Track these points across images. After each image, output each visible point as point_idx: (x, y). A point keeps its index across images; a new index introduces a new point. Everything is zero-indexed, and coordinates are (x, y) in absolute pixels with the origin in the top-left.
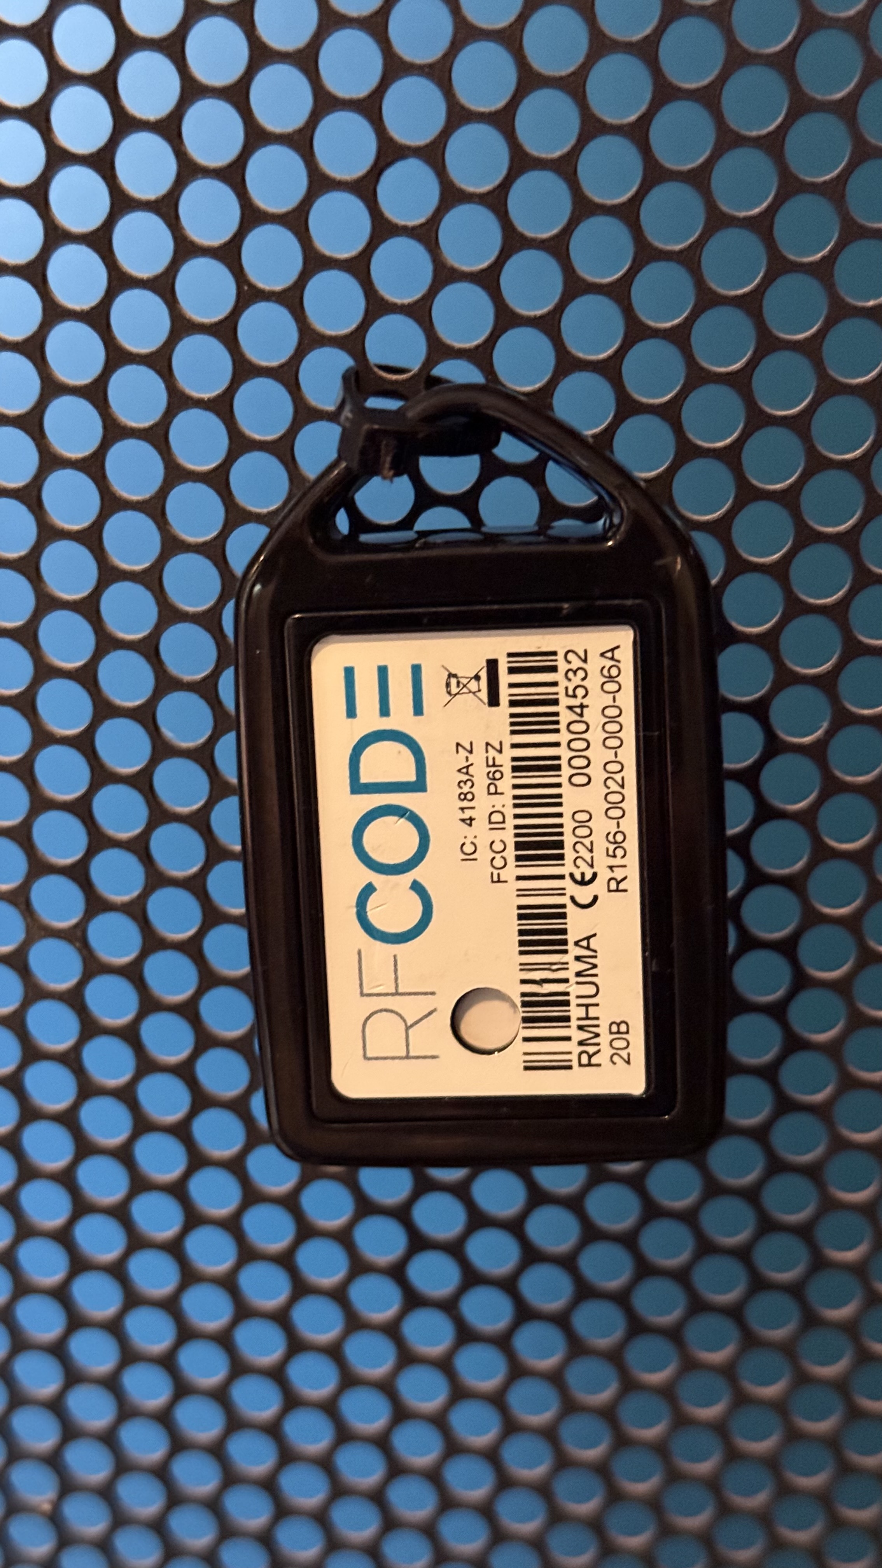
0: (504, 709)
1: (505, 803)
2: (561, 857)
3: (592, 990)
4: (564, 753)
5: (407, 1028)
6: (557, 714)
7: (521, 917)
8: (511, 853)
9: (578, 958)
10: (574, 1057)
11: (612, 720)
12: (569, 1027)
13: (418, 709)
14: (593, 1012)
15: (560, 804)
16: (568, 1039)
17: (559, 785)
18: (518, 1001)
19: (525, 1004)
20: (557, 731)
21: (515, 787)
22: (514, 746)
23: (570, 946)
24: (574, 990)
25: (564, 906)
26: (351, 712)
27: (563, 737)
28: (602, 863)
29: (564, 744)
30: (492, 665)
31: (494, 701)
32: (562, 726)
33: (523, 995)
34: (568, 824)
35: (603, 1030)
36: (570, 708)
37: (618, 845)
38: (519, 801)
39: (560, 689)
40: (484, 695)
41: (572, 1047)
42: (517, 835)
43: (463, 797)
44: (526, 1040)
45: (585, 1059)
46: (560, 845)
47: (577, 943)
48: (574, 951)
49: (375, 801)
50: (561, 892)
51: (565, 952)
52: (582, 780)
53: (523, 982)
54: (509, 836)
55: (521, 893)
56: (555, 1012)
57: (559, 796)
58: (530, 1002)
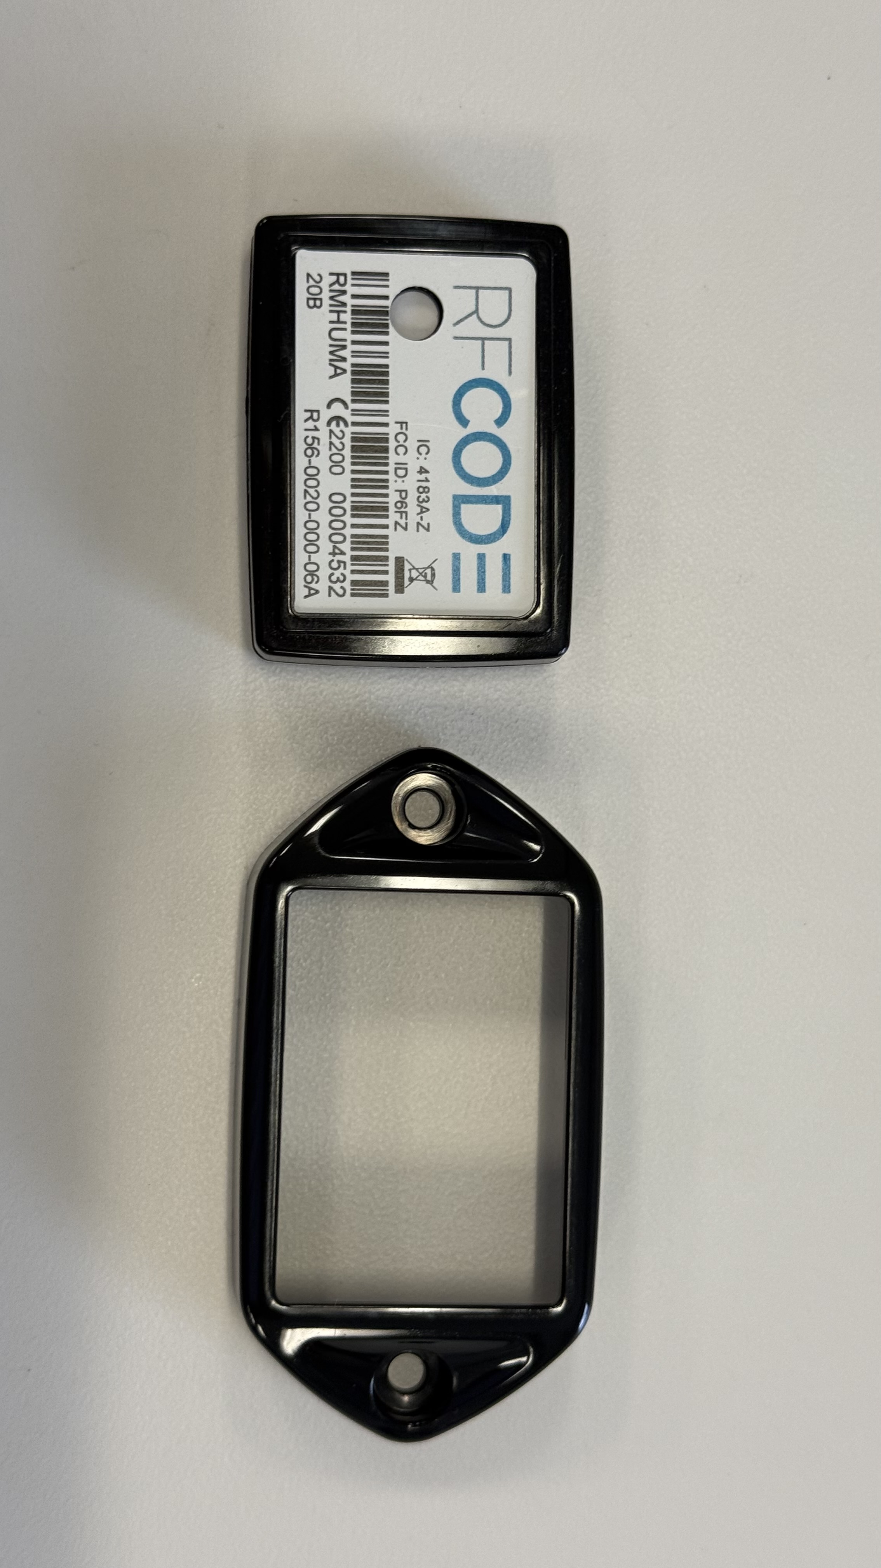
0: (392, 555)
1: (394, 484)
2: (354, 439)
3: (335, 334)
4: (348, 519)
5: (476, 311)
6: (353, 549)
7: (386, 394)
8: (392, 444)
9: (344, 359)
10: (350, 281)
11: (311, 543)
12: (353, 306)
13: (456, 557)
14: (334, 317)
15: (353, 480)
16: (354, 296)
17: (353, 495)
18: (391, 329)
19: (387, 326)
20: (353, 536)
21: (386, 495)
22: (386, 527)
23: (349, 369)
24: (348, 336)
25: (353, 401)
26: (506, 558)
27: (348, 532)
28: (323, 434)
29: (348, 525)
30: (400, 588)
31: (400, 561)
32: (349, 539)
33: (387, 333)
34: (347, 464)
35: (327, 302)
36: (342, 553)
37: (310, 447)
38: (384, 484)
39: (349, 568)
40: (407, 567)
41: (350, 290)
42: (387, 458)
43: (426, 490)
44: (386, 298)
45: (342, 279)
46: (354, 449)
47: (345, 371)
48: (347, 366)
49: (493, 490)
50: (355, 412)
51: (353, 365)
52: (336, 498)
53: (386, 343)
54: (393, 458)
55: (385, 413)
56: (363, 318)
57: (353, 487)
58: (382, 327)
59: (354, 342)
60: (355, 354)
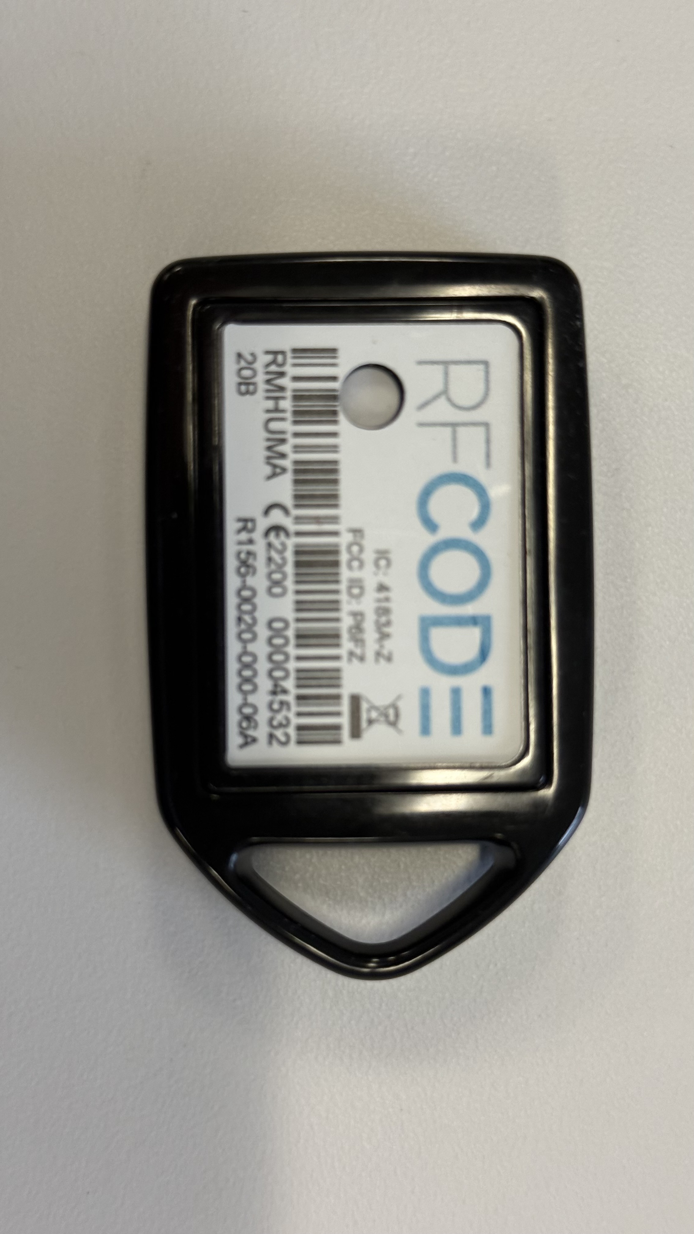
0: (346, 691)
1: (347, 606)
2: (298, 552)
3: (274, 426)
4: (292, 650)
5: (445, 392)
6: (299, 686)
7: (335, 496)
8: (344, 557)
9: (283, 456)
10: (290, 361)
11: (247, 680)
12: (295, 390)
13: (425, 693)
14: (270, 404)
15: (298, 602)
16: (296, 379)
17: (298, 620)
18: (342, 417)
19: (335, 413)
20: (299, 671)
21: (338, 620)
22: (338, 658)
23: (290, 467)
24: (288, 426)
25: (297, 506)
26: (487, 692)
27: (292, 665)
28: (260, 547)
29: (292, 658)
30: (356, 733)
31: (356, 701)
32: (293, 675)
33: (335, 422)
34: (290, 584)
35: (262, 387)
36: (285, 691)
37: (244, 563)
38: (334, 606)
39: (294, 709)
40: (364, 706)
41: (292, 371)
42: (337, 574)
43: (386, 611)
44: (334, 379)
45: (280, 358)
46: (298, 564)
47: (284, 470)
48: (287, 463)
49: (469, 609)
50: (298, 520)
51: (296, 462)
52: (278, 625)
53: (334, 435)
54: (345, 574)
55: (334, 519)
56: (306, 405)
57: (298, 610)
58: (331, 416)
59: (297, 435)
60: (297, 449)
